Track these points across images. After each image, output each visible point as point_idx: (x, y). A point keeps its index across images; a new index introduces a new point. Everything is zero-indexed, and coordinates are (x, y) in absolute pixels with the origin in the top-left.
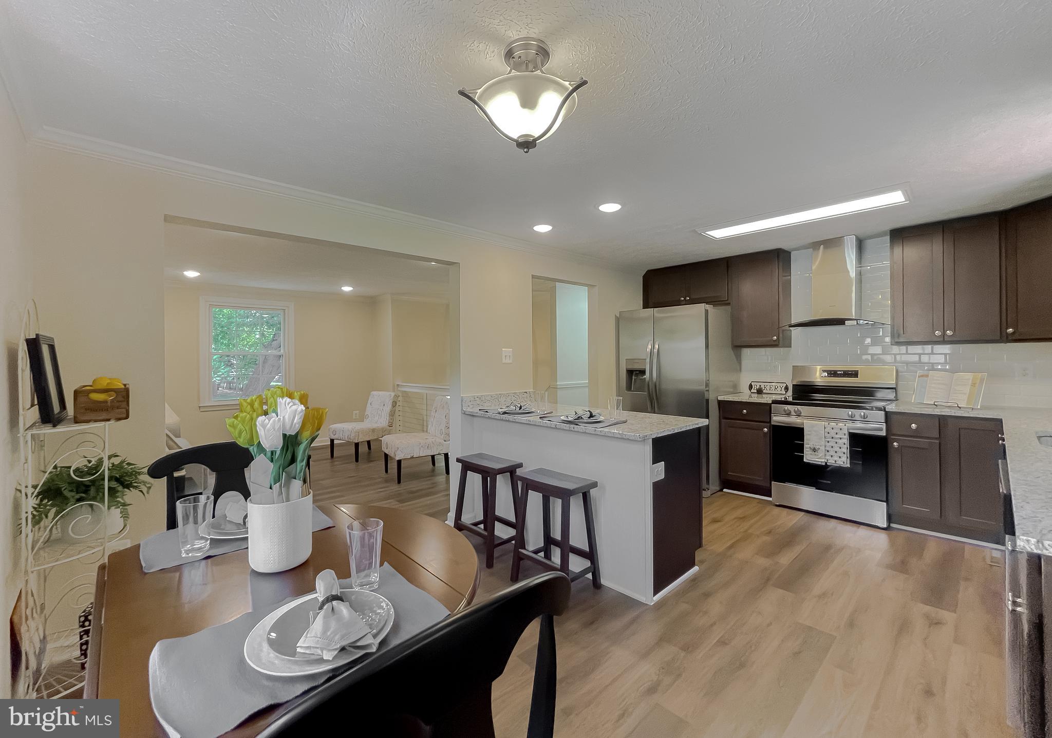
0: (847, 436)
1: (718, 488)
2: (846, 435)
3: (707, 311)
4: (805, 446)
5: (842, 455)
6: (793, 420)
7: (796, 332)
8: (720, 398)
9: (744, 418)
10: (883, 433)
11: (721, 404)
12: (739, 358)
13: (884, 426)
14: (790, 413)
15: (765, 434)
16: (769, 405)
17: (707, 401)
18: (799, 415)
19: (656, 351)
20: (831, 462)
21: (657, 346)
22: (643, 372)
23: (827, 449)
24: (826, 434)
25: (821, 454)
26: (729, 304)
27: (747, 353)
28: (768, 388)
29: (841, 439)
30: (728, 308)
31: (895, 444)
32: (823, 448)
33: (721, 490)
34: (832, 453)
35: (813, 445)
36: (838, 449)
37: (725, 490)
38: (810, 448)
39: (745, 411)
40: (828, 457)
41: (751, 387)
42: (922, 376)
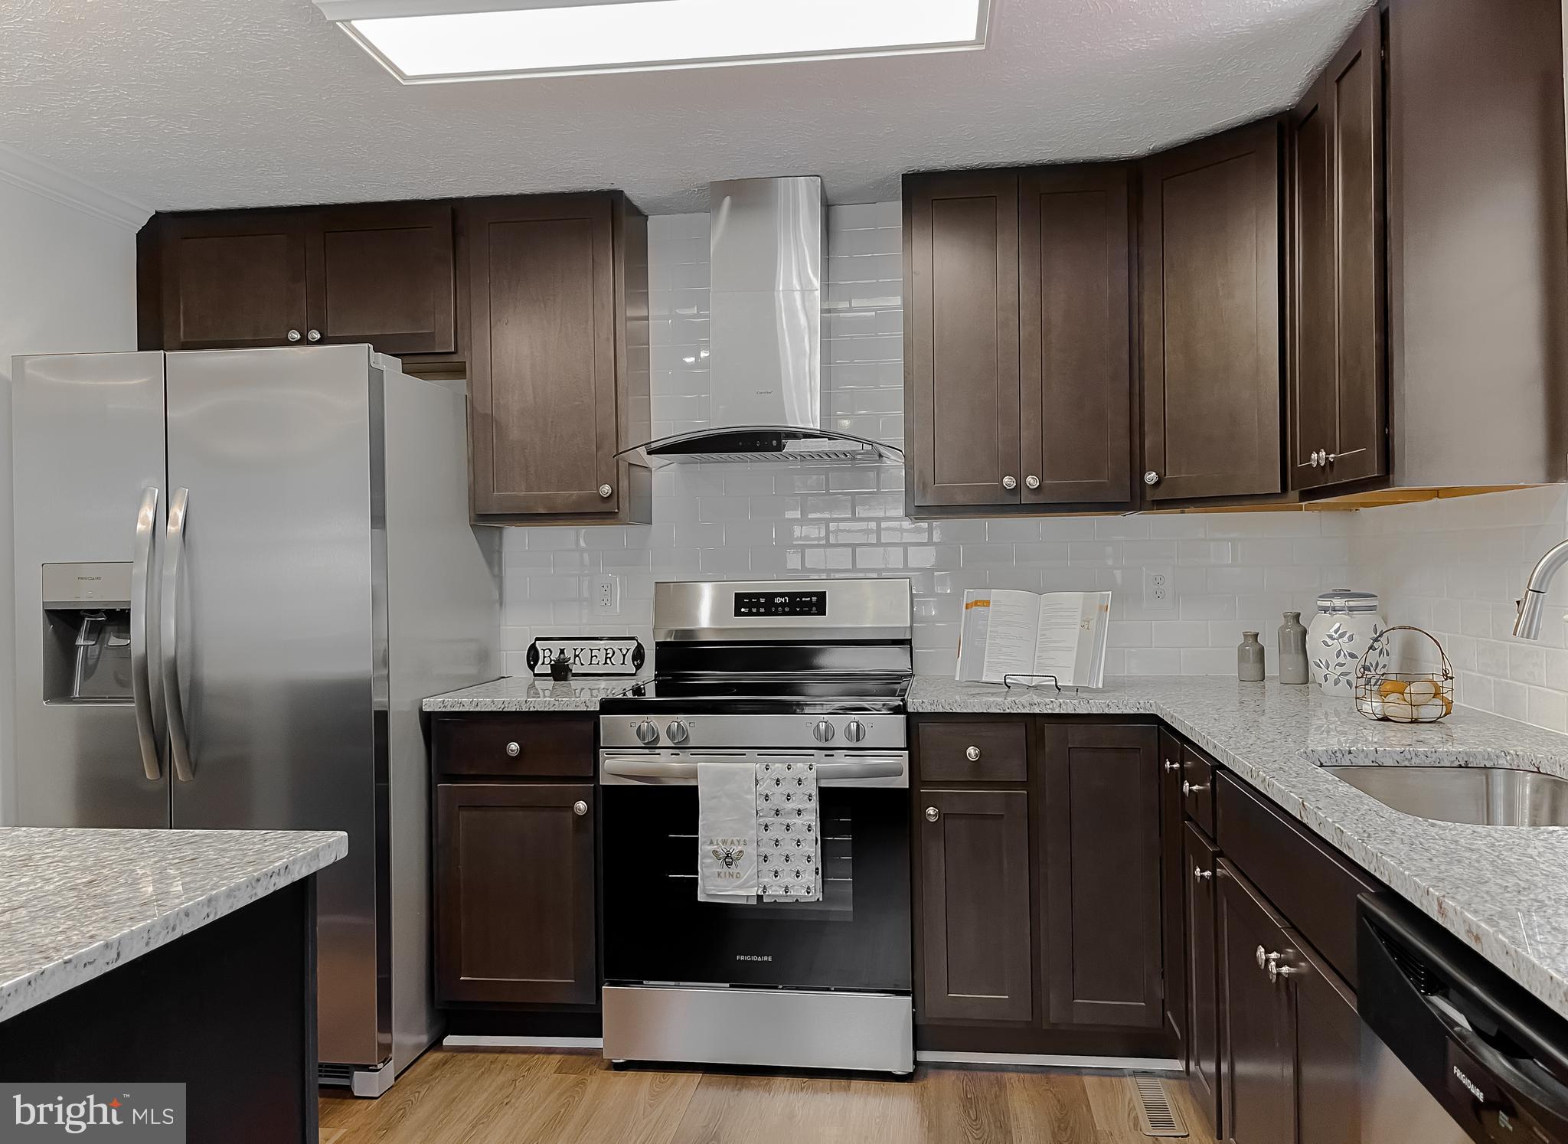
0: (814, 804)
1: (424, 1039)
2: (814, 798)
3: (376, 378)
4: (704, 849)
5: (802, 865)
6: (667, 766)
7: (665, 472)
8: (432, 705)
9: (511, 771)
10: (902, 782)
11: (433, 724)
12: (493, 556)
13: (903, 760)
14: (657, 739)
15: (580, 820)
16: (591, 717)
17: (382, 717)
18: (681, 746)
19: (174, 529)
20: (775, 892)
21: (178, 513)
22: (119, 618)
23: (764, 850)
24: (761, 801)
25: (747, 868)
26: (458, 371)
27: (517, 538)
28: (585, 656)
29: (799, 812)
30: (460, 385)
31: (931, 811)
32: (751, 850)
33: (436, 1044)
34: (776, 863)
35: (724, 842)
36: (788, 847)
37: (450, 1041)
38: (715, 852)
39: (514, 746)
40: (765, 880)
41: (533, 656)
42: (976, 603)
